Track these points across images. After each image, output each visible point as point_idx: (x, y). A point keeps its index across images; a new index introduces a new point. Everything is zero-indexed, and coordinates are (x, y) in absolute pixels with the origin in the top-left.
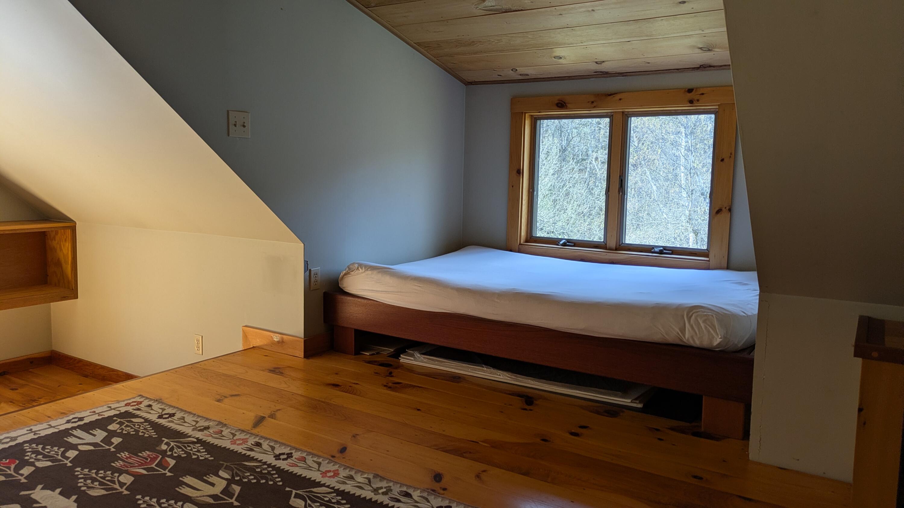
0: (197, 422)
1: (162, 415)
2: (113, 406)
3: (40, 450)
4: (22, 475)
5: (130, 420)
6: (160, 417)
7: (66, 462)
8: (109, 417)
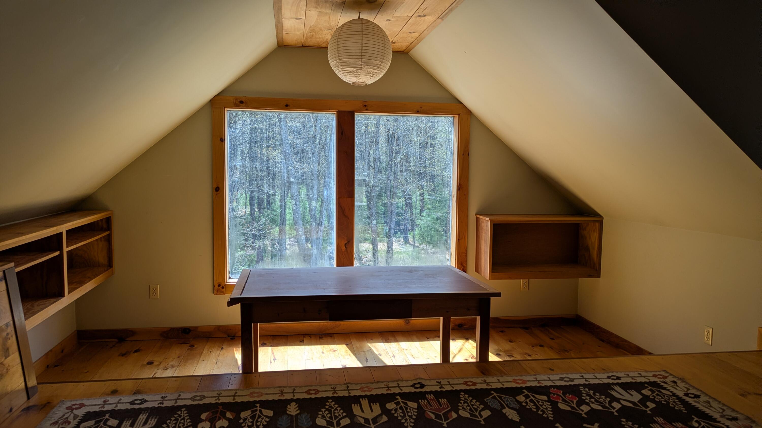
0: (724, 410)
1: (688, 394)
2: (643, 374)
3: (592, 394)
4: (583, 411)
5: (659, 391)
6: (686, 395)
7: (613, 410)
8: (640, 382)
